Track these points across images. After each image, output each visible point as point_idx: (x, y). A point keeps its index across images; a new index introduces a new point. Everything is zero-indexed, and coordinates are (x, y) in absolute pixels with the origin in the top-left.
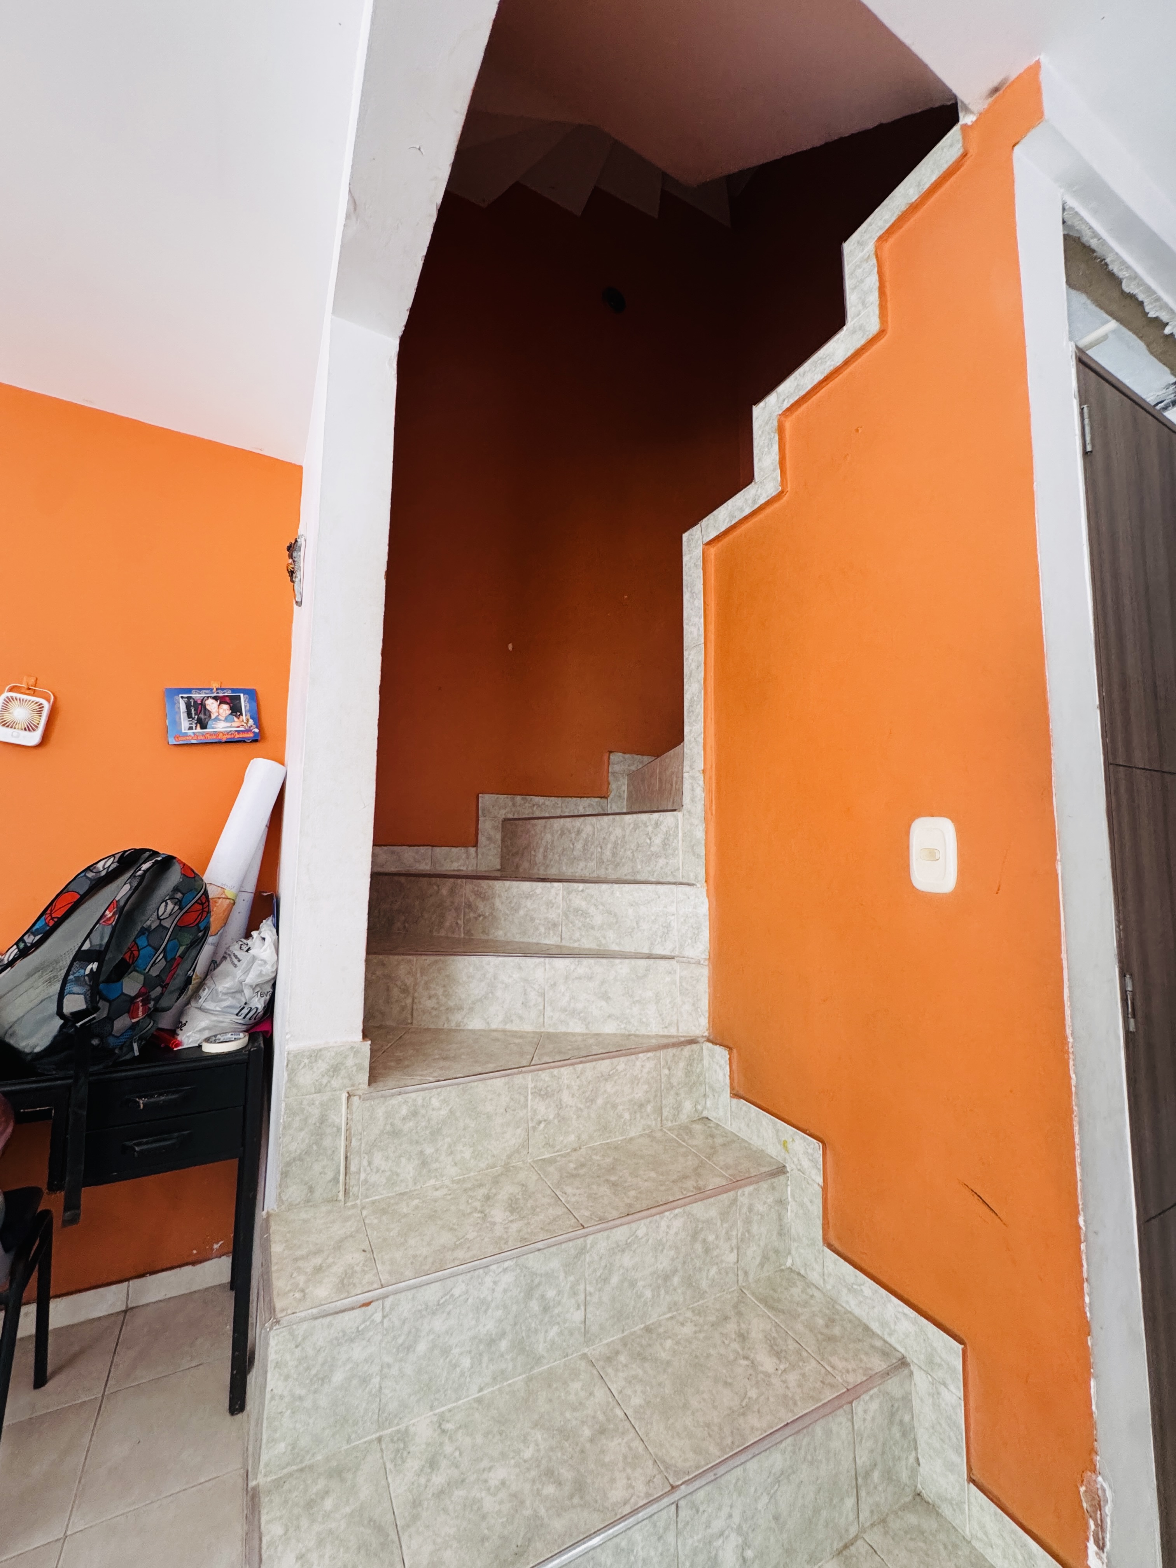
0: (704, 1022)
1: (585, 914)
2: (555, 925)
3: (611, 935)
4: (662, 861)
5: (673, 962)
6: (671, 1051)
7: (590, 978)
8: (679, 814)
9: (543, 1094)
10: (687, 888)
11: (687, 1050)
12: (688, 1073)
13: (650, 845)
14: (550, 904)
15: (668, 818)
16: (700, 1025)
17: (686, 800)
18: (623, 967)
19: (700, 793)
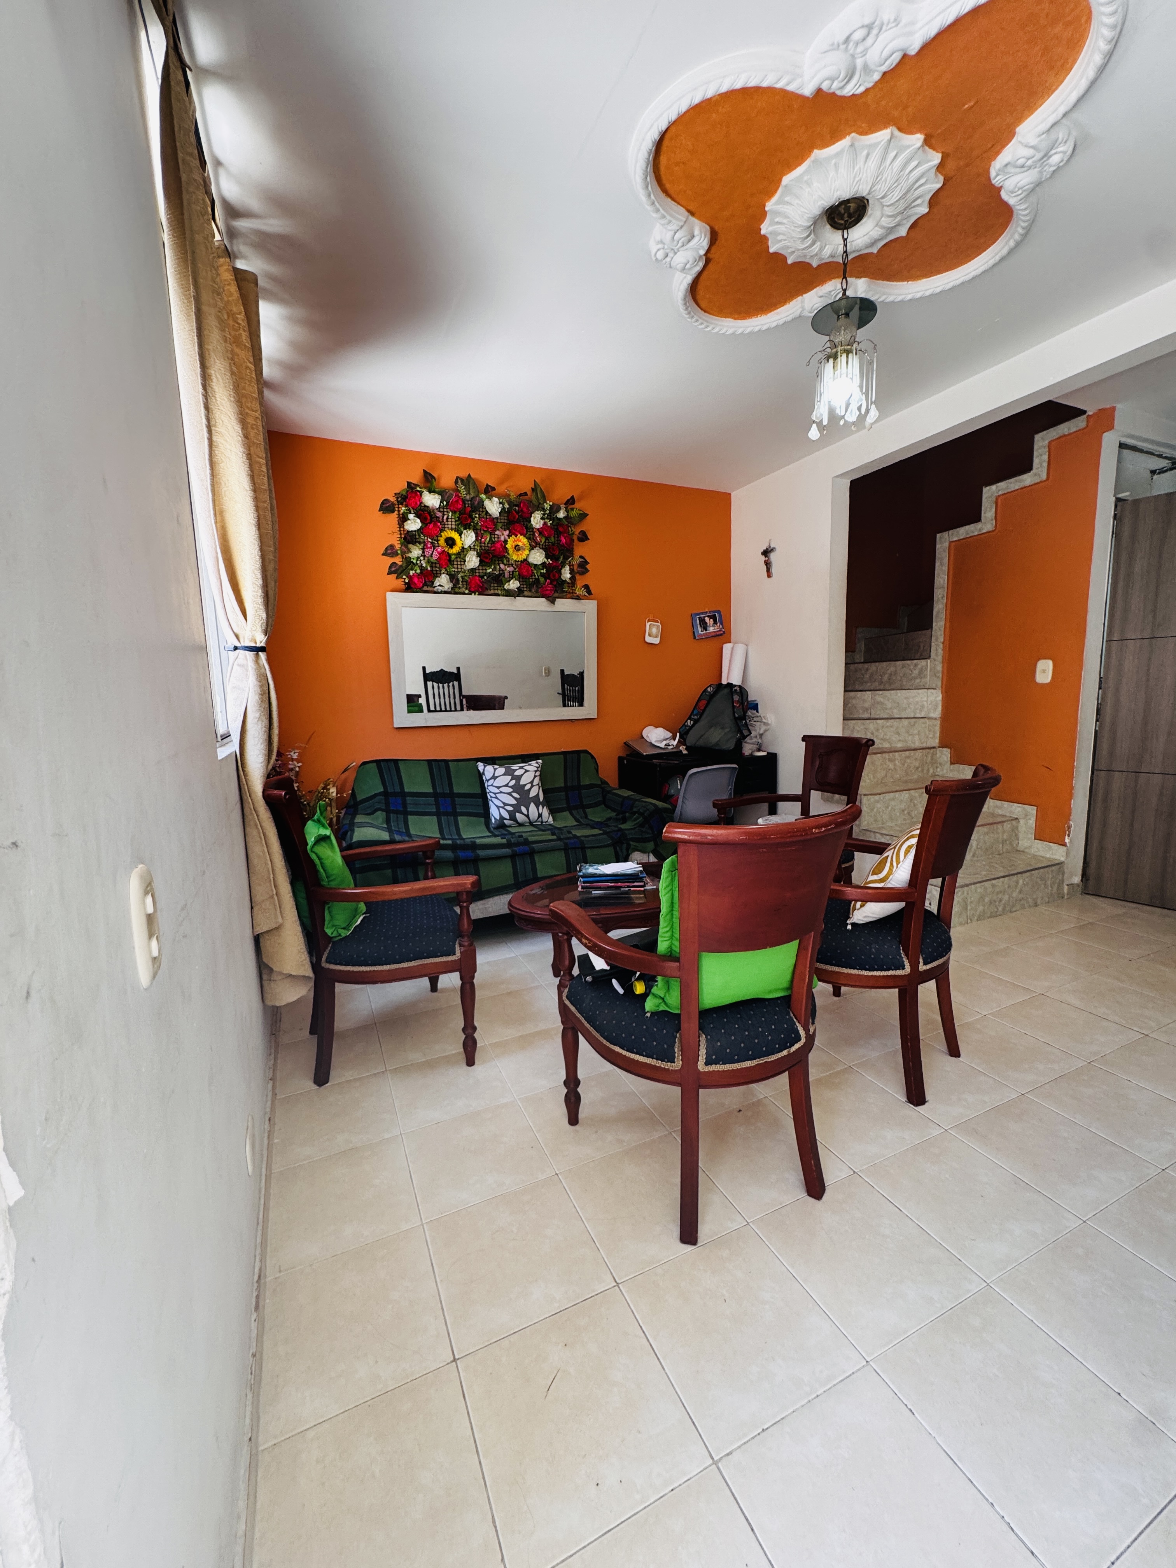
0: (937, 741)
1: (882, 703)
2: (867, 709)
3: (895, 711)
4: (918, 681)
5: (926, 719)
6: (927, 750)
7: (891, 727)
8: (929, 661)
9: (891, 760)
10: (932, 690)
11: (932, 751)
12: (932, 759)
13: (911, 674)
14: (864, 701)
15: (923, 663)
16: (936, 742)
17: (933, 654)
18: (906, 722)
19: (940, 651)
